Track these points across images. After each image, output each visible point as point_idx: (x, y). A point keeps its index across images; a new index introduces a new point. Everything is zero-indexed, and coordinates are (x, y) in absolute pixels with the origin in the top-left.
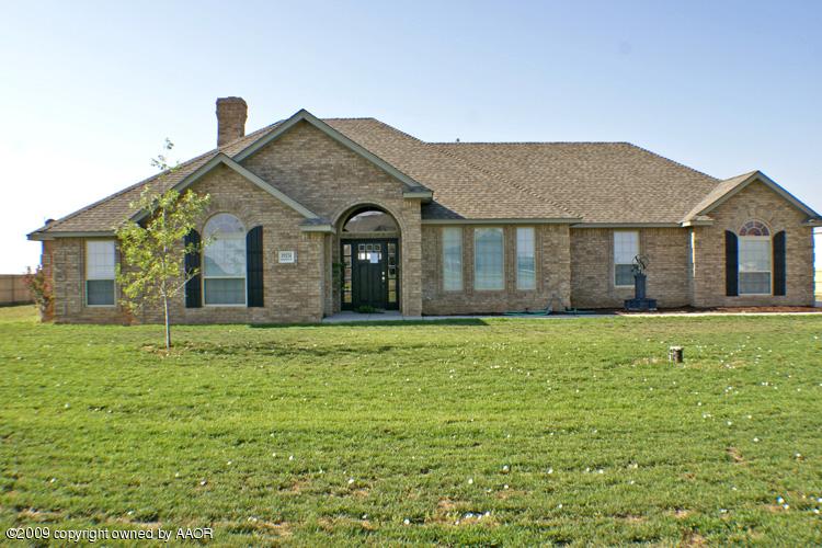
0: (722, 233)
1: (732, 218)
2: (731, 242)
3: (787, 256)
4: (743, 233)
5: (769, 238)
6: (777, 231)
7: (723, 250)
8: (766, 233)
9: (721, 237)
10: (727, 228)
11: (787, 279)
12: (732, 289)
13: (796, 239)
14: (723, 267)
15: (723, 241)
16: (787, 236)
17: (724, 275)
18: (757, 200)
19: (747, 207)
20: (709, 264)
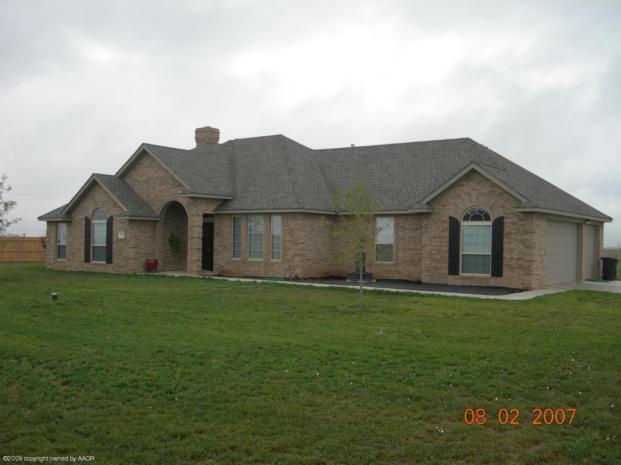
0: (446, 218)
1: (456, 205)
2: (454, 227)
3: (505, 240)
4: (466, 218)
5: (490, 223)
6: (496, 216)
7: (447, 234)
8: (487, 218)
9: (445, 222)
10: (451, 214)
11: (505, 262)
12: (453, 269)
13: (514, 224)
14: (446, 249)
15: (447, 225)
16: (506, 221)
17: (447, 256)
18: (479, 188)
19: (469, 195)
20: (435, 246)
